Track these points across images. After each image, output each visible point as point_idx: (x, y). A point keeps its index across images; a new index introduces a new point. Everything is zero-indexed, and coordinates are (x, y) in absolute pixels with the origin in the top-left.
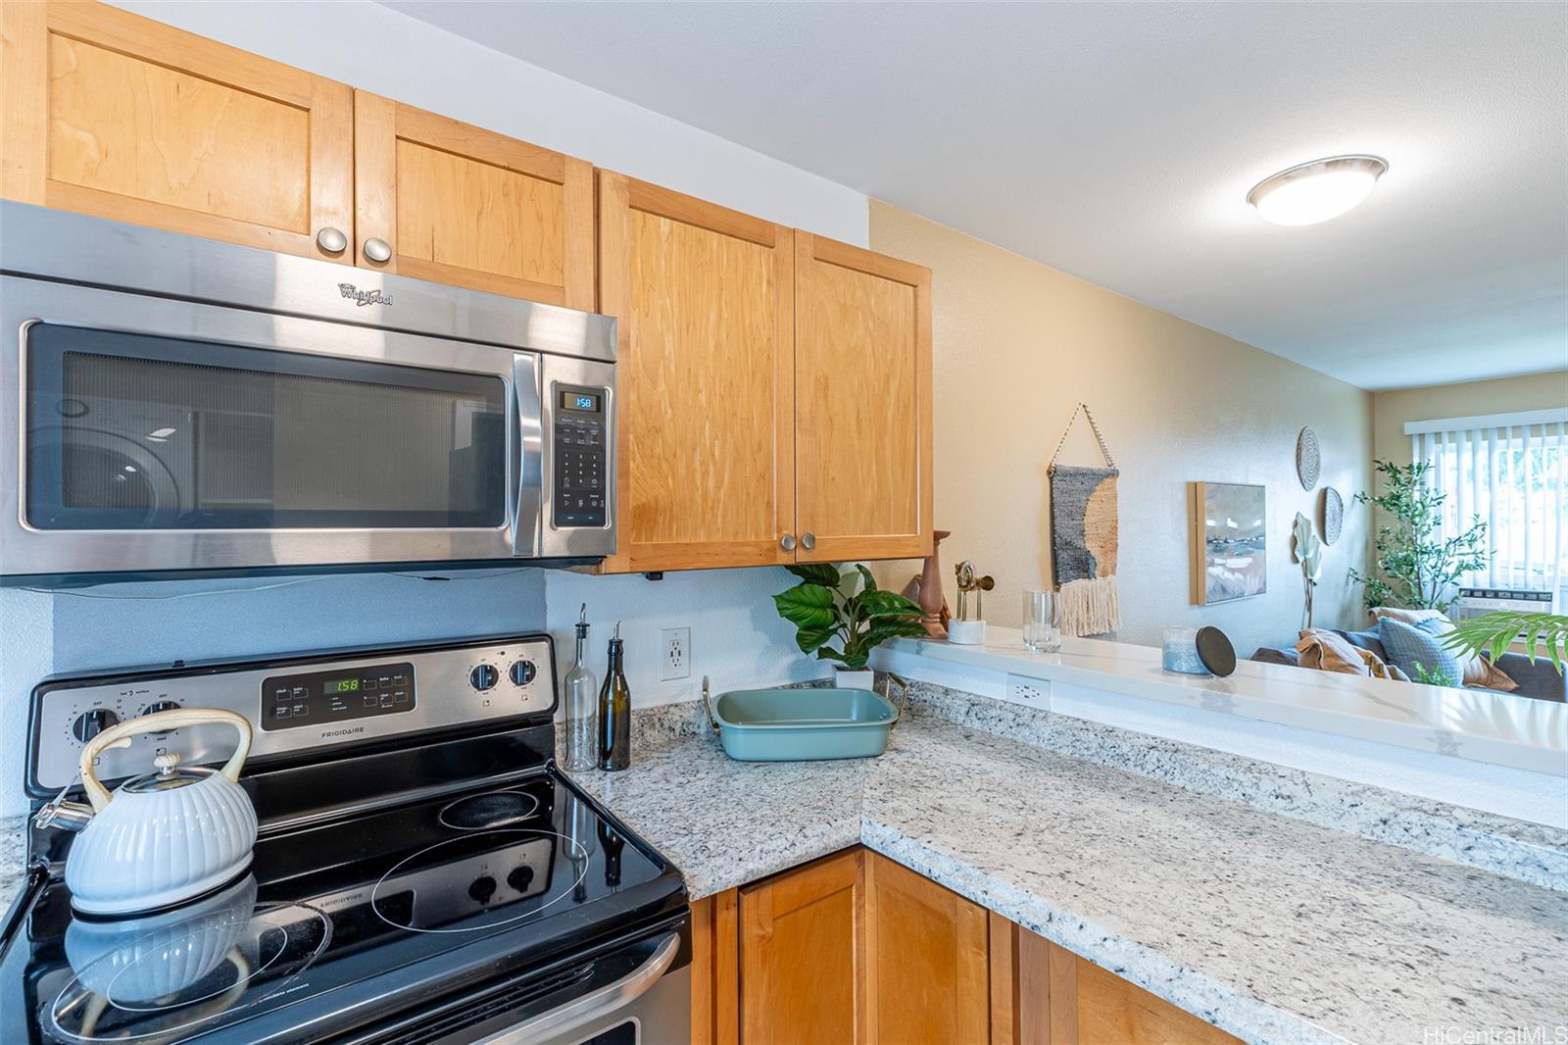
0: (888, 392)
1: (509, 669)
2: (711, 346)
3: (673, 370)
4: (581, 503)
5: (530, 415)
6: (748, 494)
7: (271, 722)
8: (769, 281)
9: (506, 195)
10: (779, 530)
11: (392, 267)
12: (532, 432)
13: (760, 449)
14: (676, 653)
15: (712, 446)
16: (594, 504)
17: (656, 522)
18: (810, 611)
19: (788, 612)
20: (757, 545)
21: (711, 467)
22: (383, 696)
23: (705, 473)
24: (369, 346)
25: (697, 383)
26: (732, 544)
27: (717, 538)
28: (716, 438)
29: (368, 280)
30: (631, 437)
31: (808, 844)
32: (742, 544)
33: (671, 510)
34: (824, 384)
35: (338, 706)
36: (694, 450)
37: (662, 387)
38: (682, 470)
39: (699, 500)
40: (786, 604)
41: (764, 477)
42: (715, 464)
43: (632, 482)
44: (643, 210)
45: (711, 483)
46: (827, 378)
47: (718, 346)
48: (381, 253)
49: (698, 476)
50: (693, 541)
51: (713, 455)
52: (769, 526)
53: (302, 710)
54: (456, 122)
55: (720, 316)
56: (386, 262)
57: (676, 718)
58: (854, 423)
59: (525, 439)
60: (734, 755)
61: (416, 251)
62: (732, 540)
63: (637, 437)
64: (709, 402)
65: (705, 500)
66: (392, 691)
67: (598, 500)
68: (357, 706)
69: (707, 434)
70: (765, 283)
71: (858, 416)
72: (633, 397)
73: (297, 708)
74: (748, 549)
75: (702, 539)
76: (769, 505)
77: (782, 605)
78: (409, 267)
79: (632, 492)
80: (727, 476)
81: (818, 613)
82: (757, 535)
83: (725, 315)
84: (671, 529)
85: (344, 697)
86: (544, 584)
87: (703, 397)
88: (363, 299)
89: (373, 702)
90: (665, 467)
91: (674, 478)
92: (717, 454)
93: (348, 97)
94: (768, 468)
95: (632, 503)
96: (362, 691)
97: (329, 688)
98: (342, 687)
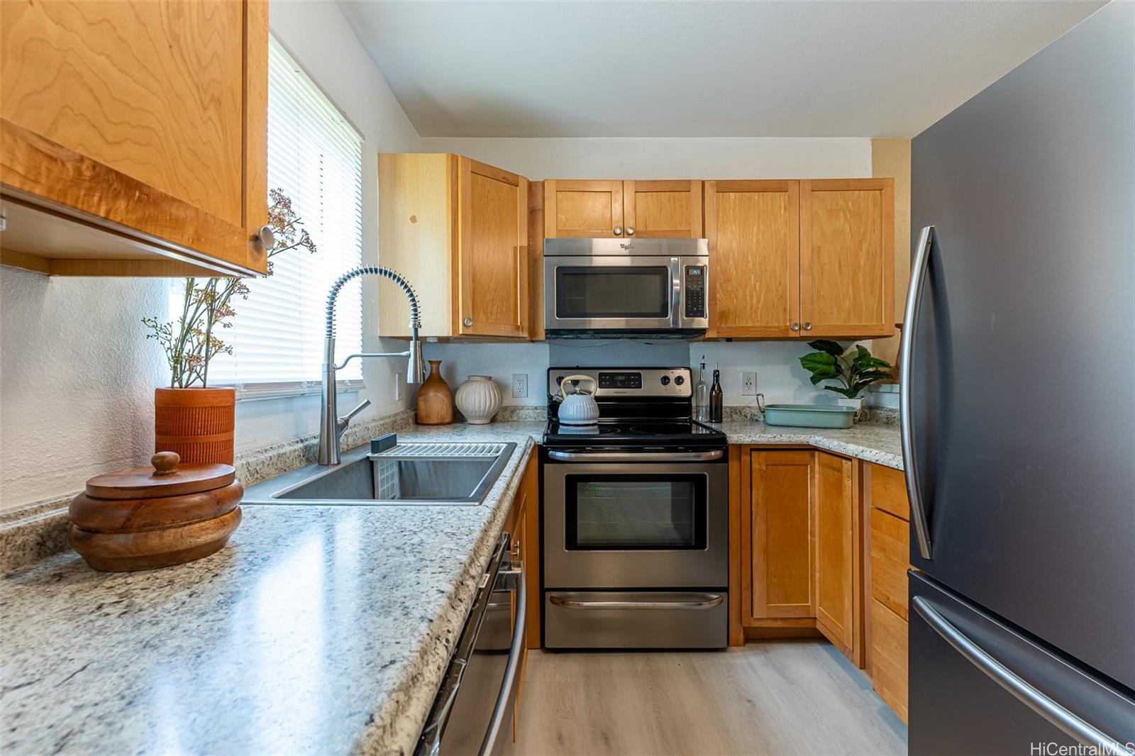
0: (861, 249)
1: (674, 378)
2: (755, 241)
3: (736, 255)
4: (695, 309)
5: (676, 279)
6: (774, 306)
7: (601, 387)
8: (785, 208)
9: (670, 201)
10: (790, 321)
11: (634, 235)
12: (677, 285)
13: (780, 284)
14: (749, 383)
15: (755, 285)
16: (700, 309)
17: (728, 317)
18: (820, 366)
19: (806, 366)
20: (778, 327)
21: (755, 294)
22: (632, 383)
23: (752, 297)
24: (625, 262)
25: (747, 258)
26: (765, 327)
27: (758, 324)
28: (757, 281)
29: (626, 241)
30: (718, 284)
31: (782, 438)
32: (771, 327)
33: (736, 313)
34: (817, 251)
35: (618, 384)
36: (746, 287)
37: (731, 262)
38: (740, 296)
39: (749, 308)
40: (807, 362)
41: (782, 297)
42: (756, 293)
43: (718, 302)
44: (723, 192)
45: (755, 300)
46: (819, 248)
47: (758, 241)
48: (631, 231)
49: (748, 298)
50: (746, 325)
51: (755, 289)
52: (786, 318)
53: (610, 384)
54: (653, 181)
55: (759, 228)
56: (631, 234)
57: (748, 411)
58: (837, 268)
59: (674, 288)
60: (770, 423)
61: (641, 228)
62: (765, 325)
63: (720, 284)
64: (753, 266)
65: (752, 308)
66: (635, 381)
67: (701, 307)
68: (625, 385)
69: (753, 280)
70: (783, 209)
71: (840, 264)
72: (719, 268)
73: (608, 383)
74: (773, 329)
75: (750, 325)
76: (785, 309)
77: (804, 363)
78: (637, 234)
79: (718, 306)
80: (762, 298)
81: (825, 367)
82: (778, 323)
83: (761, 228)
84: (735, 321)
85: (621, 381)
86: (689, 349)
87: (751, 265)
88: (626, 248)
89: (629, 384)
90: (733, 295)
91: (736, 299)
92: (757, 288)
93: (621, 184)
94: (785, 293)
95: (718, 311)
96: (626, 380)
97: (616, 378)
98: (620, 378)
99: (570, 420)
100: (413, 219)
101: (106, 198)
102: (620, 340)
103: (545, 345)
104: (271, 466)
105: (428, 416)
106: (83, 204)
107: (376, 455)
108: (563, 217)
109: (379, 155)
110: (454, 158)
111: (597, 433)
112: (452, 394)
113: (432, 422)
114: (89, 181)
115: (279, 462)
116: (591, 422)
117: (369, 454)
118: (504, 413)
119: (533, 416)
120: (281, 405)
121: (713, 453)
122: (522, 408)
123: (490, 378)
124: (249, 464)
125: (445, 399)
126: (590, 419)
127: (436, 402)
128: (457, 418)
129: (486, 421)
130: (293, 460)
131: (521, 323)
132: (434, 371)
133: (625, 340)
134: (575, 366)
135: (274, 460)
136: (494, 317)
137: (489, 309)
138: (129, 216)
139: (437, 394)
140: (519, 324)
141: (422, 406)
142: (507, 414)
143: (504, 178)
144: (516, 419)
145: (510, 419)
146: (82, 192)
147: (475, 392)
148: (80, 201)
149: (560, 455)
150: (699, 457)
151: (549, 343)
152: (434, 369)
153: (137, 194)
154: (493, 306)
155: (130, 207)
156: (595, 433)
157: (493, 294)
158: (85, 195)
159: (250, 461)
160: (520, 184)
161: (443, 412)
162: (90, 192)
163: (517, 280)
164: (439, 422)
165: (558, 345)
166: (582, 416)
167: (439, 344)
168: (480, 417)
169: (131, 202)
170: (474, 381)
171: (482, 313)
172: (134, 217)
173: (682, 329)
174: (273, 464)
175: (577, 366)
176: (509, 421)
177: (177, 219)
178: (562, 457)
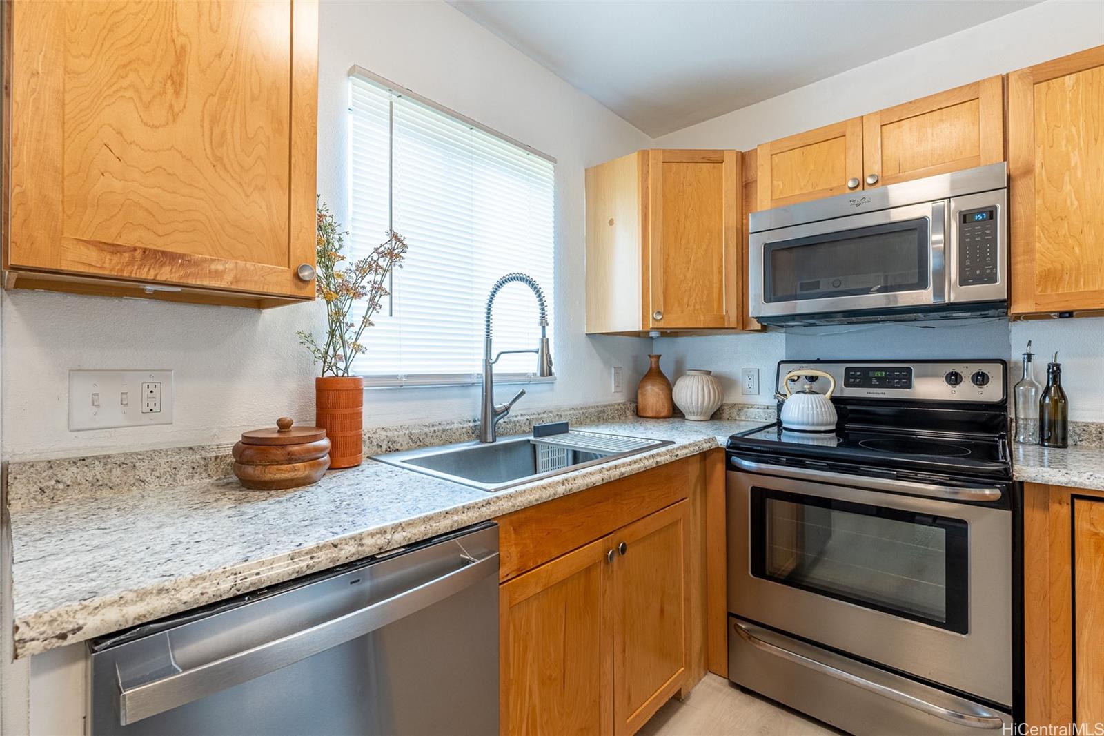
1: (971, 376)
4: (978, 272)
7: (847, 385)
11: (879, 183)
16: (988, 271)
17: (1062, 279)
22: (896, 381)
30: (1037, 227)
33: (1079, 269)
35: (874, 382)
37: (1067, 189)
43: (1036, 255)
48: (871, 180)
53: (860, 382)
63: (1042, 226)
66: (900, 379)
67: (992, 269)
68: (885, 383)
72: (1039, 202)
73: (858, 380)
78: (884, 181)
79: (1036, 263)
84: (1078, 283)
85: (878, 379)
86: (1008, 333)
88: (858, 203)
89: (891, 382)
90: (1073, 242)
91: (1081, 247)
95: (1037, 270)
96: (886, 377)
97: (871, 374)
98: (878, 374)
99: (793, 423)
100: (611, 222)
101: (154, 268)
102: (880, 324)
103: (780, 334)
104: (435, 437)
105: (644, 409)
106: (136, 274)
107: (538, 439)
108: (780, 183)
109: (586, 170)
110: (644, 154)
111: (834, 444)
112: (669, 388)
113: (648, 415)
114: (140, 260)
115: (443, 436)
116: (823, 428)
117: (531, 438)
118: (732, 411)
119: (763, 416)
120: (457, 392)
121: (987, 491)
122: (752, 406)
123: (709, 373)
124: (411, 434)
125: (661, 393)
126: (822, 425)
127: (653, 396)
128: (675, 413)
129: (702, 418)
130: (460, 435)
131: (727, 312)
132: (653, 365)
133: (888, 323)
134: (816, 359)
135: (439, 433)
136: (691, 308)
137: (686, 300)
138: (173, 275)
139: (654, 388)
140: (724, 313)
141: (640, 400)
142: (734, 412)
143: (703, 158)
144: (743, 418)
145: (737, 419)
146: (136, 267)
147: (687, 387)
148: (134, 272)
149: (746, 463)
150: (956, 493)
151: (785, 333)
152: (653, 363)
153: (180, 261)
154: (690, 296)
155: (174, 270)
156: (825, 444)
157: (690, 284)
158: (137, 269)
159: (413, 431)
160: (726, 159)
161: (658, 406)
162: (141, 267)
163: (722, 266)
164: (654, 415)
165: (797, 334)
166: (810, 421)
167: (662, 338)
168: (697, 413)
169: (175, 267)
170: (689, 375)
171: (676, 305)
172: (177, 275)
173: (952, 304)
174: (437, 436)
175: (818, 359)
176: (736, 420)
177: (216, 271)
178: (747, 466)
